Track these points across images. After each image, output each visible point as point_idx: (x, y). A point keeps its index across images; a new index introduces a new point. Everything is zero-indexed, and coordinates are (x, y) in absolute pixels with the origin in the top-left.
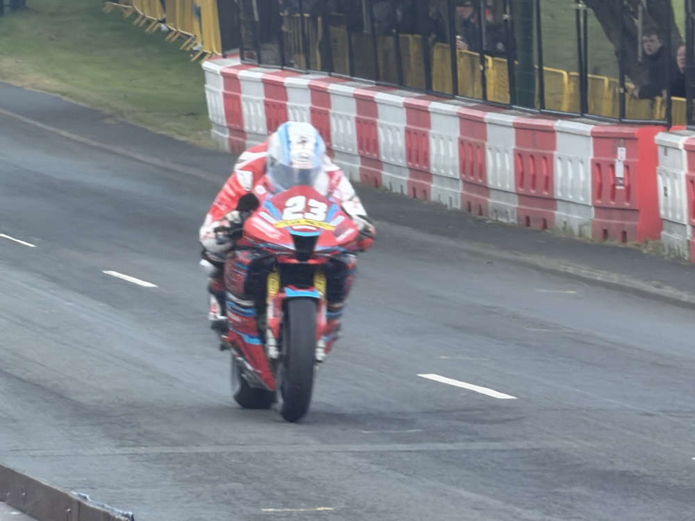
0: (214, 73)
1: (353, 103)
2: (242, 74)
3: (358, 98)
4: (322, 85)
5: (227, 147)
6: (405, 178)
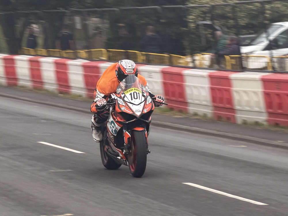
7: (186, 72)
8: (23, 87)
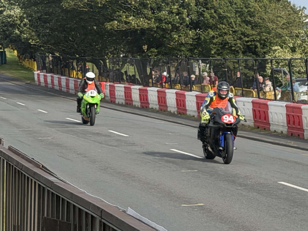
0: (36, 74)
1: (57, 78)
2: (40, 74)
3: (58, 77)
4: (52, 75)
5: (38, 84)
6: (66, 89)
7: (269, 103)
8: (152, 108)
